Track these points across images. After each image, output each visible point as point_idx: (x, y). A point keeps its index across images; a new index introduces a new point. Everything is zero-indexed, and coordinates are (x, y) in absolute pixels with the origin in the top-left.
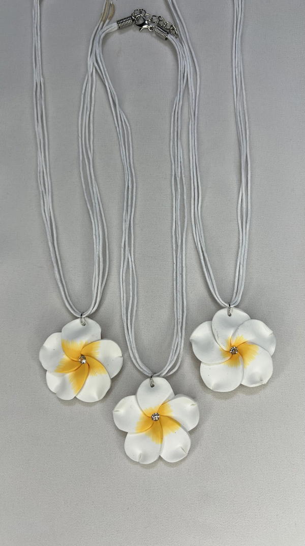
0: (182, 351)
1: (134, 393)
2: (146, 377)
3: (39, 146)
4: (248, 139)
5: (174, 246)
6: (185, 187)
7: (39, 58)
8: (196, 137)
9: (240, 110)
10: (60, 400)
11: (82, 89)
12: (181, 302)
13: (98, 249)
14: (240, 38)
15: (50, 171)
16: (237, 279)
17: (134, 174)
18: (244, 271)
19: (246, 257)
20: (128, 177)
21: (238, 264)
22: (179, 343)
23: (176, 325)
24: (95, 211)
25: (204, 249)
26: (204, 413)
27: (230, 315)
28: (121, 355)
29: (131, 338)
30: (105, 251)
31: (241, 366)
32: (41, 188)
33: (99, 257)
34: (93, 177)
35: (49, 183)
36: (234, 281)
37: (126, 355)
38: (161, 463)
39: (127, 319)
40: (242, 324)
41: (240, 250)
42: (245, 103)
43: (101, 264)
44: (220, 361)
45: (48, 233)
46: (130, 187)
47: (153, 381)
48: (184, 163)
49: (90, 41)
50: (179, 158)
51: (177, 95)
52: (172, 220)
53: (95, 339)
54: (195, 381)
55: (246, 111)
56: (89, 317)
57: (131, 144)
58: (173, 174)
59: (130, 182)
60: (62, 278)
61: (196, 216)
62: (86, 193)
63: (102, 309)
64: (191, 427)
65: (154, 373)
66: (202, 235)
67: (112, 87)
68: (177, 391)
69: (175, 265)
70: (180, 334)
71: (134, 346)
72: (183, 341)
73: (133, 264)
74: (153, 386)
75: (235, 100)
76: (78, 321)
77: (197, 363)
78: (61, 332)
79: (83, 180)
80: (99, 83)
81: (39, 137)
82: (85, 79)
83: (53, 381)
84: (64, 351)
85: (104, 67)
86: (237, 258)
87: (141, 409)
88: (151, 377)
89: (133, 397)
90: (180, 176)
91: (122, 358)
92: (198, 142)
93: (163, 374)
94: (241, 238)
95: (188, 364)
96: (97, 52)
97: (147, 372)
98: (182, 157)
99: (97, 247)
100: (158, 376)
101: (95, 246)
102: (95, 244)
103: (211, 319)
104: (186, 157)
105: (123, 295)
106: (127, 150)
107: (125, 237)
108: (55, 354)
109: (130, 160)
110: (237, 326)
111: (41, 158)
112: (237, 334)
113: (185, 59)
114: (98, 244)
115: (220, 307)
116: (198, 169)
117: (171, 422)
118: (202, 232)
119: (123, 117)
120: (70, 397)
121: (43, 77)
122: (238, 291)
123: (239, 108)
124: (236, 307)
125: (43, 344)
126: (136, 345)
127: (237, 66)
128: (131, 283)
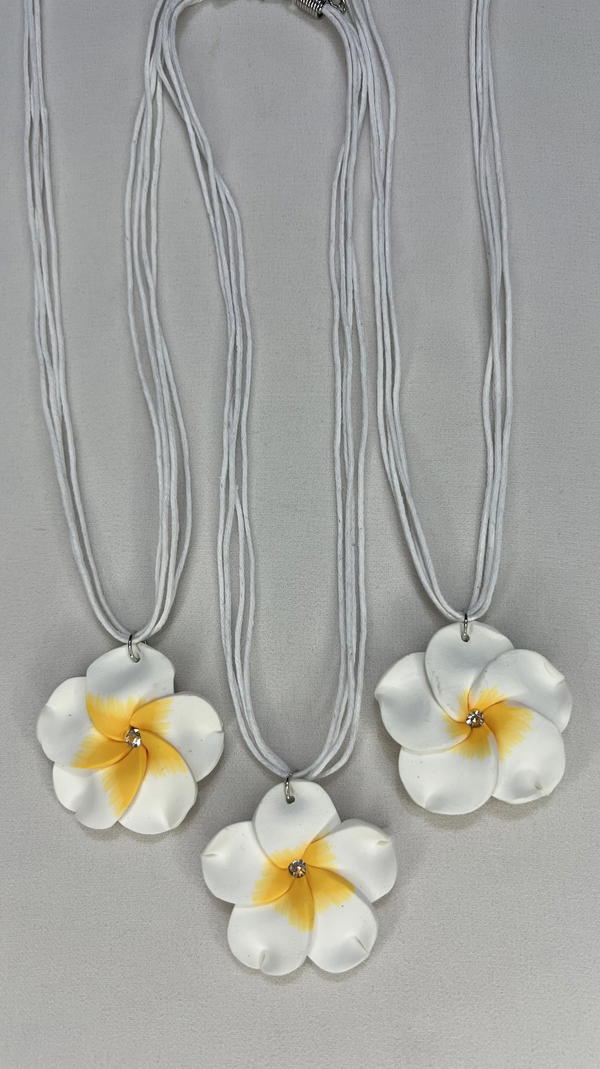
0: (356, 720)
1: (249, 816)
2: (278, 780)
3: (37, 259)
4: (505, 238)
5: (339, 481)
6: (362, 349)
7: (37, 65)
8: (387, 234)
9: (488, 173)
10: (84, 828)
11: (132, 131)
12: (355, 608)
13: (168, 489)
14: (486, 11)
15: (61, 315)
16: (481, 555)
17: (247, 320)
18: (499, 537)
19: (502, 506)
20: (235, 327)
21: (485, 521)
22: (351, 702)
23: (343, 660)
24: (160, 404)
25: (406, 489)
26: (406, 860)
27: (467, 640)
28: (220, 729)
29: (240, 689)
30: (185, 493)
31: (492, 758)
32: (43, 352)
33: (170, 507)
34: (157, 327)
35: (61, 341)
36: (476, 562)
37: (230, 728)
38: (309, 972)
39: (233, 646)
40: (495, 659)
41: (489, 490)
42: (498, 158)
43: (175, 523)
44: (444, 746)
45: (56, 453)
46: (240, 349)
47: (291, 789)
48: (360, 293)
49: (149, 24)
50: (349, 281)
51: (343, 141)
52: (335, 423)
53: (161, 693)
54: (387, 789)
55: (500, 176)
56: (148, 642)
57: (241, 252)
58: (337, 318)
59: (239, 338)
60: (89, 553)
61: (389, 413)
62: (141, 362)
63: (177, 624)
64: (377, 894)
65: (296, 771)
66: (403, 456)
67: (199, 124)
68: (347, 813)
69: (340, 525)
70: (352, 682)
71: (250, 707)
72: (359, 698)
73: (246, 520)
74: (291, 800)
75: (477, 151)
76: (123, 651)
77: (392, 749)
78: (85, 675)
79: (133, 333)
80: (170, 116)
81: (37, 239)
82: (138, 108)
83: (69, 786)
84: (91, 720)
85: (182, 79)
86: (482, 508)
87: (264, 852)
88: (288, 780)
89: (245, 826)
90: (351, 324)
91: (223, 735)
92: (392, 246)
93: (315, 774)
94: (490, 463)
95: (369, 748)
96: (166, 48)
97: (279, 767)
98: (355, 280)
99: (166, 485)
100: (303, 778)
101: (160, 483)
102: (160, 477)
103: (422, 648)
104: (364, 279)
105: (225, 593)
106: (232, 266)
107: (229, 460)
108: (73, 725)
109: (239, 289)
110: (484, 664)
111: (41, 287)
112: (483, 683)
113: (362, 59)
114: (166, 477)
115: (446, 622)
116: (392, 307)
117: (332, 882)
118: (402, 449)
119: (225, 192)
120: (106, 823)
121: (46, 106)
122: (486, 585)
123: (486, 168)
124: (481, 620)
125: (46, 702)
126: (254, 705)
127: (479, 74)
128: (241, 565)
